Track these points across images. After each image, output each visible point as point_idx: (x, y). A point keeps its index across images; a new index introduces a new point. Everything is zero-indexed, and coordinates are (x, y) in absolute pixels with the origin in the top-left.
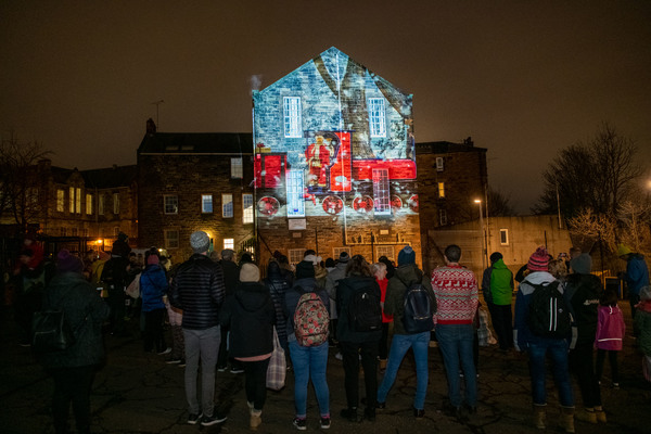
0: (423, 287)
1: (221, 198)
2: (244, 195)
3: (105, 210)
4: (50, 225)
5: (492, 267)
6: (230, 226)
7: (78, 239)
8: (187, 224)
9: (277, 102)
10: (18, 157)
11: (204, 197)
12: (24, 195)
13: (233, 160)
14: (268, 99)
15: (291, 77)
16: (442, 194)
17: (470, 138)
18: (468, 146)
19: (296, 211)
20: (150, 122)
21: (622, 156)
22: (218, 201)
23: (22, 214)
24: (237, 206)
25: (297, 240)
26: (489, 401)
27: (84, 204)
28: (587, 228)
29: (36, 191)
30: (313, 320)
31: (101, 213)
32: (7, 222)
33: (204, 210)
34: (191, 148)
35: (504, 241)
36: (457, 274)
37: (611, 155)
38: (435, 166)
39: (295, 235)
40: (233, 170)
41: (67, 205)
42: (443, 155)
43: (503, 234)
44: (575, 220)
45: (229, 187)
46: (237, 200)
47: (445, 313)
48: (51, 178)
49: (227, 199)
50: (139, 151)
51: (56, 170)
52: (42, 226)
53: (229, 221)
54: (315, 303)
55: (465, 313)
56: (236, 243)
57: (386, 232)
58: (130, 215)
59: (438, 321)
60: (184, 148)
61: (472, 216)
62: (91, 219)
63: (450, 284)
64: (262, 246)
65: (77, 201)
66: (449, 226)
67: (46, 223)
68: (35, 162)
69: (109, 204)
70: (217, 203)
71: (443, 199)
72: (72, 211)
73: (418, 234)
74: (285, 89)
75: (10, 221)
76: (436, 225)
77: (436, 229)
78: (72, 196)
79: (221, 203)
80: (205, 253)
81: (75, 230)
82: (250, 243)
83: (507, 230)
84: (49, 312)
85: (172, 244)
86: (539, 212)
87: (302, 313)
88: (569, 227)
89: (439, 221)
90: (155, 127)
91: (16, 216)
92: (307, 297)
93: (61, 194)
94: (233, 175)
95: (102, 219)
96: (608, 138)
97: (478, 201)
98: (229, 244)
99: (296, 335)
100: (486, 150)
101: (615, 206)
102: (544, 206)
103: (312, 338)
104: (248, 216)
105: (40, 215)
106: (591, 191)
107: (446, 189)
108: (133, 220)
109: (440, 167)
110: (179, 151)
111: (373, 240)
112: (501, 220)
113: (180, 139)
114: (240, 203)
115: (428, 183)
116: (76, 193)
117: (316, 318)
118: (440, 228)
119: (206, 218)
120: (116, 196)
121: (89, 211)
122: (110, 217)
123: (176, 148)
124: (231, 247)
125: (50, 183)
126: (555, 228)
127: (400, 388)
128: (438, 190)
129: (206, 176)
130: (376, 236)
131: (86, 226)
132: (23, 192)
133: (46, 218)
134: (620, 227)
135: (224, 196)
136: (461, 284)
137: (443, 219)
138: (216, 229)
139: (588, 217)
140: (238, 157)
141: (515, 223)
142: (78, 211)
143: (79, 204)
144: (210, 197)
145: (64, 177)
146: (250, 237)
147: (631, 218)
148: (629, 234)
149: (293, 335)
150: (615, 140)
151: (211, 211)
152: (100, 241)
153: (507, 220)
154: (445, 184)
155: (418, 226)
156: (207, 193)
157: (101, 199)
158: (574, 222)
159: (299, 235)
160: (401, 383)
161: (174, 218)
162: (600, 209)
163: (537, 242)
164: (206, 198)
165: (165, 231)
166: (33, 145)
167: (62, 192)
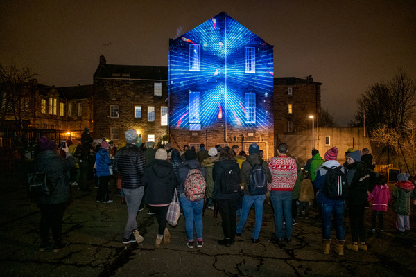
0: (263, 168)
1: (147, 108)
2: (162, 107)
3: (72, 114)
4: (37, 121)
5: (313, 159)
6: (152, 127)
7: (54, 131)
8: (125, 124)
9: (185, 47)
10: (16, 77)
11: (136, 108)
12: (20, 102)
13: (155, 84)
15: (194, 31)
16: (290, 111)
17: (311, 76)
18: (309, 81)
19: (195, 118)
20: (102, 57)
21: (409, 91)
22: (145, 110)
23: (19, 114)
24: (157, 114)
25: (195, 137)
26: (300, 237)
27: (58, 109)
28: (382, 137)
29: (28, 99)
30: (197, 185)
31: (70, 115)
32: (9, 119)
33: (136, 116)
34: (129, 75)
35: (327, 143)
36: (284, 161)
37: (402, 90)
38: (287, 93)
39: (193, 134)
40: (155, 91)
41: (47, 109)
42: (293, 86)
43: (327, 138)
44: (375, 132)
45: (152, 101)
46: (158, 110)
47: (276, 184)
48: (37, 91)
49: (151, 109)
50: (94, 76)
51: (41, 86)
52: (31, 122)
53: (152, 124)
54: (198, 175)
55: (288, 184)
56: (156, 138)
57: (252, 134)
58: (88, 117)
59: (272, 188)
60: (123, 75)
61: (308, 126)
62: (63, 119)
63: (280, 167)
64: (172, 140)
65: (55, 107)
66: (293, 132)
67: (34, 121)
68: (27, 81)
69: (74, 109)
70: (144, 112)
71: (290, 115)
72: (51, 113)
73: (273, 137)
75: (12, 118)
76: (286, 132)
77: (285, 134)
78: (51, 103)
79: (147, 112)
80: (134, 143)
81: (52, 126)
82: (165, 138)
83: (329, 136)
84: (37, 173)
85: (115, 137)
86: (353, 125)
87: (190, 181)
88: (370, 136)
89: (287, 128)
90: (105, 61)
91: (15, 115)
92: (193, 171)
93: (44, 102)
94: (155, 94)
95: (70, 119)
96: (401, 79)
97: (311, 117)
98: (151, 138)
99: (185, 194)
100: (321, 84)
101: (402, 123)
102: (357, 122)
103: (196, 196)
104: (164, 121)
105: (30, 115)
106: (388, 113)
107: (293, 109)
108: (90, 120)
109: (290, 94)
110: (121, 77)
111: (243, 139)
112: (326, 130)
113: (121, 69)
114: (159, 112)
115: (282, 104)
116: (53, 102)
117: (198, 185)
118: (288, 133)
119: (137, 121)
120: (79, 105)
121: (62, 114)
122: (75, 118)
123: (119, 75)
124: (153, 140)
125: (37, 95)
126: (361, 136)
127: (248, 228)
128: (288, 109)
129: (138, 94)
130: (245, 136)
131: (60, 123)
132: (19, 99)
133: (34, 117)
134: (403, 137)
135: (149, 107)
136: (287, 167)
137: (290, 128)
138: (143, 128)
139: (383, 130)
140: (159, 82)
141: (335, 132)
142: (55, 113)
143: (55, 109)
144: (140, 108)
145: (46, 91)
146: (165, 134)
147: (411, 132)
148: (409, 142)
149: (184, 194)
150: (405, 81)
151: (140, 117)
152: (68, 134)
153: (330, 130)
154: (293, 105)
155: (273, 131)
156: (138, 105)
157: (70, 106)
158: (374, 133)
159: (196, 134)
160: (249, 225)
161: (117, 120)
162: (392, 126)
163: (348, 145)
164: (138, 108)
165: (111, 128)
166: (26, 70)
167: (45, 101)
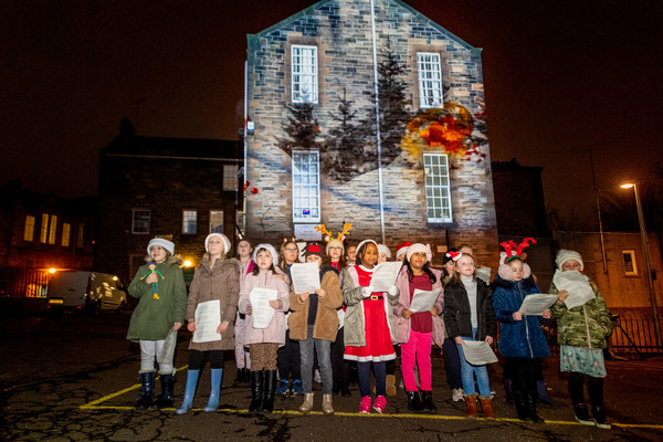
1: (208, 214)
2: (237, 212)
3: (85, 242)
9: (282, 51)
11: (187, 214)
13: (226, 168)
14: (268, 46)
15: (304, 16)
19: (306, 213)
22: (204, 219)
24: (229, 226)
27: (59, 234)
31: (80, 245)
33: (186, 230)
40: (225, 180)
41: (37, 234)
43: (628, 258)
45: (220, 201)
46: (230, 217)
48: (20, 202)
49: (216, 217)
62: (67, 251)
65: (52, 230)
70: (203, 221)
74: (294, 34)
78: (46, 224)
79: (208, 222)
83: (632, 253)
93: (31, 220)
94: (225, 186)
95: (81, 253)
97: (627, 186)
110: (157, 153)
114: (233, 223)
116: (50, 221)
119: (188, 241)
121: (65, 242)
123: (152, 150)
125: (18, 206)
129: (191, 186)
133: (8, 246)
135: (212, 213)
140: (233, 163)
142: (52, 241)
143: (53, 233)
144: (195, 213)
151: (195, 232)
152: (52, 270)
156: (190, 208)
157: (81, 229)
161: (144, 239)
164: (190, 215)
167: (33, 218)
